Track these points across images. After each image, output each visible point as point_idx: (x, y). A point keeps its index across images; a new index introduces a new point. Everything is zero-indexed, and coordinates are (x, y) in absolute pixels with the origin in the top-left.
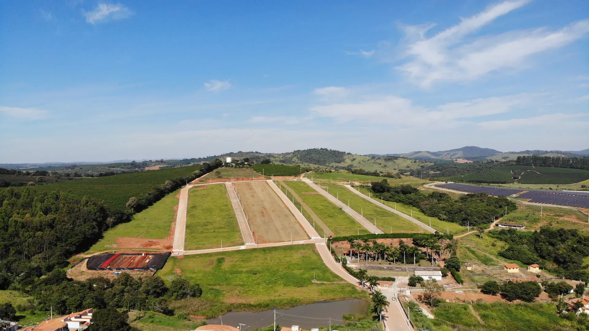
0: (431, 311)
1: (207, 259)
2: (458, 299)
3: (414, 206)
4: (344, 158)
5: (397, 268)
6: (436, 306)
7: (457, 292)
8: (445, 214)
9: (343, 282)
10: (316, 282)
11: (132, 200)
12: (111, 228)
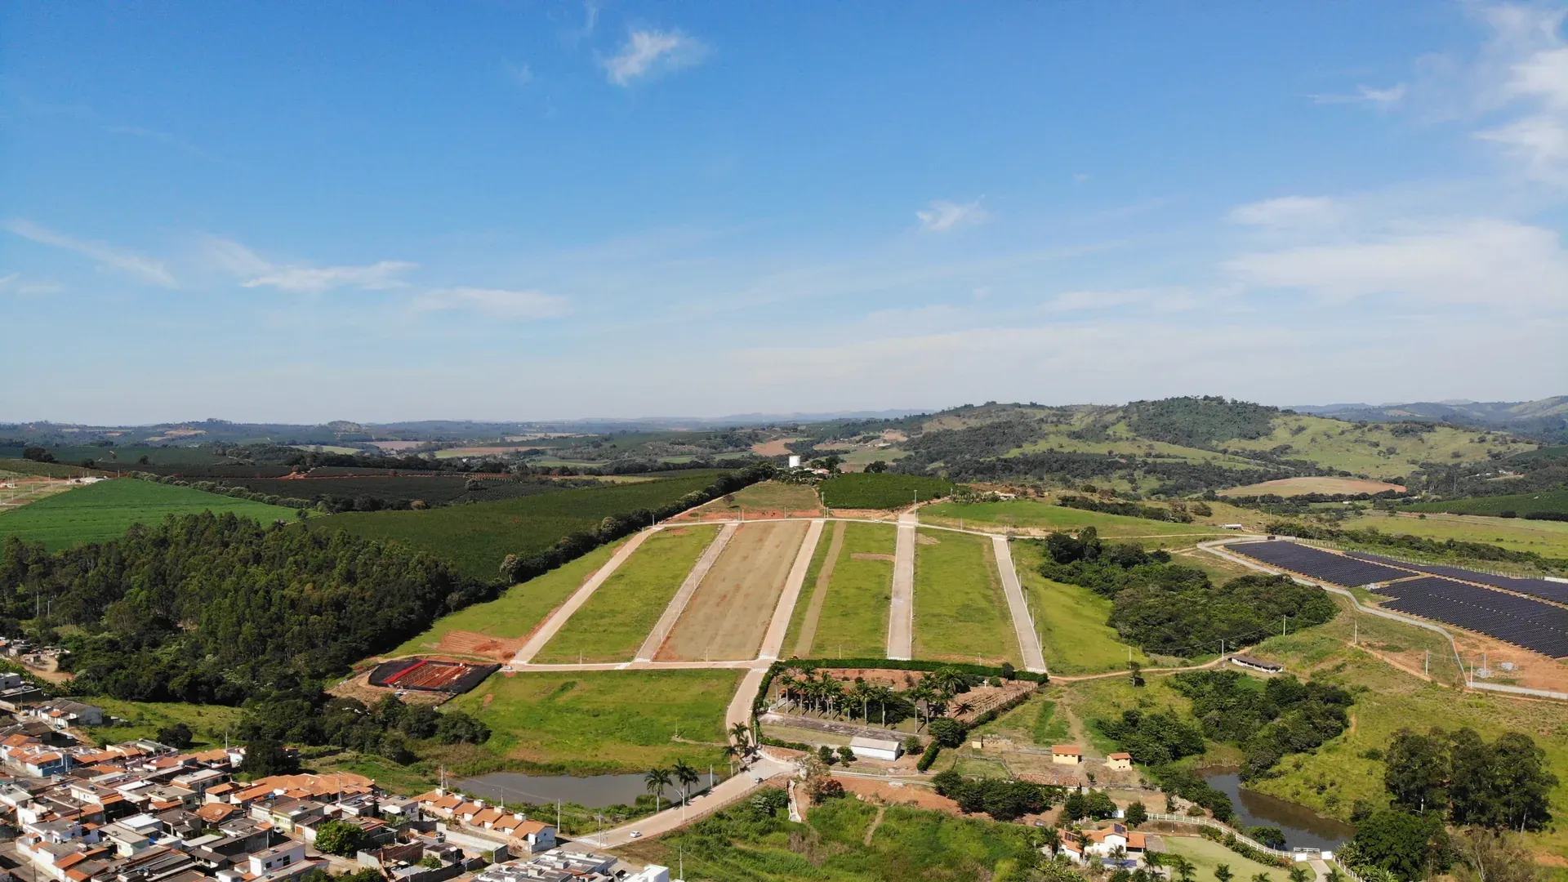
1: (545, 682)
4: (1270, 425)
6: (823, 802)
7: (895, 783)
9: (721, 744)
10: (679, 740)
11: (509, 560)
12: (455, 611)
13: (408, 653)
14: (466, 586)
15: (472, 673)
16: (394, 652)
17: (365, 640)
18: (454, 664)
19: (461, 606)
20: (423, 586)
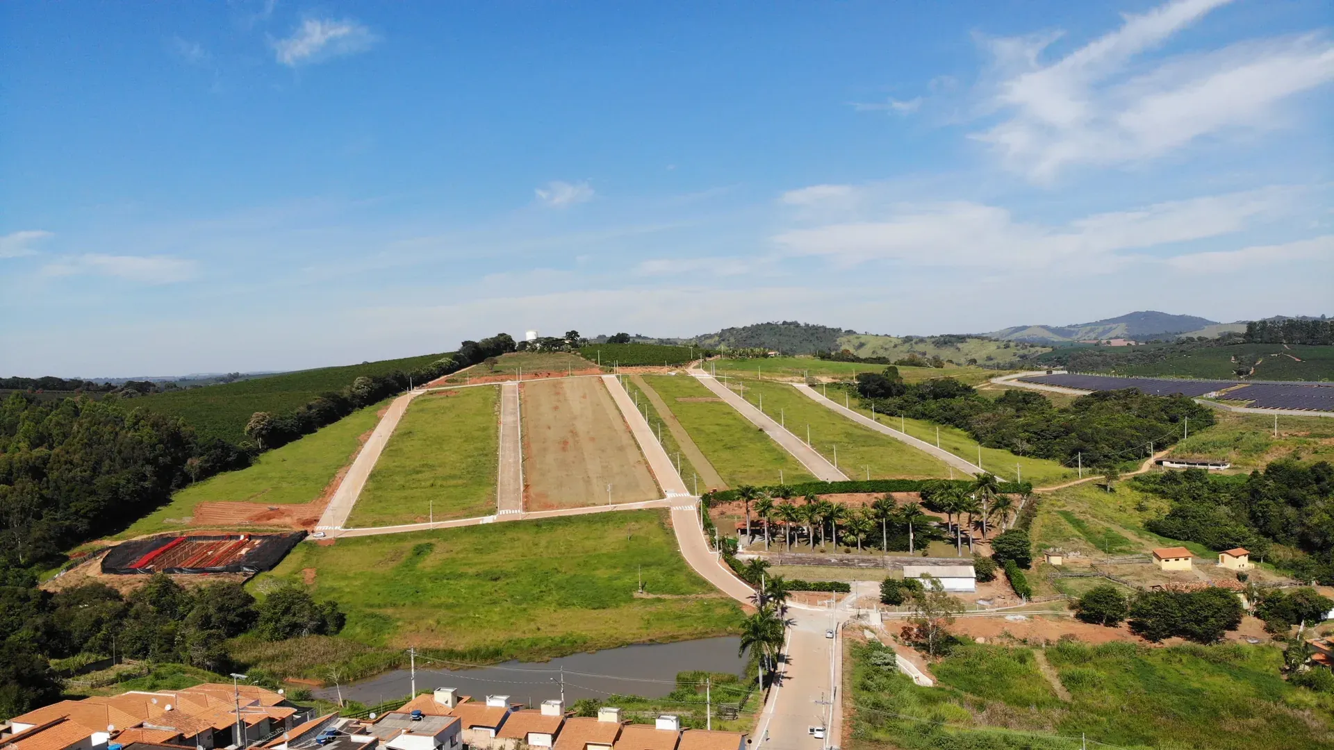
0: (929, 665)
1: (388, 548)
2: (1010, 636)
3: (957, 426)
4: (837, 343)
5: (863, 561)
6: (945, 653)
7: (1009, 618)
8: (1028, 441)
9: (713, 595)
10: (644, 595)
11: (256, 419)
12: (197, 480)
13: (148, 532)
14: (209, 449)
15: (263, 547)
16: (127, 532)
17: (85, 516)
18: (231, 537)
19: (206, 474)
20: (153, 447)
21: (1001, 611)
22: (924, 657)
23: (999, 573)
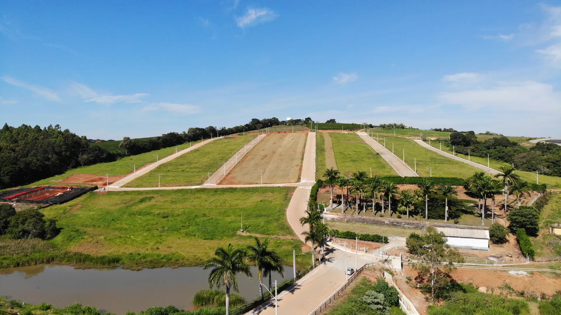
0: (430, 307)
2: (509, 288)
5: (409, 224)
6: (446, 297)
7: (512, 272)
8: (548, 167)
9: (289, 237)
10: (244, 234)
11: (124, 140)
21: (506, 266)
22: (427, 299)
23: (511, 238)
